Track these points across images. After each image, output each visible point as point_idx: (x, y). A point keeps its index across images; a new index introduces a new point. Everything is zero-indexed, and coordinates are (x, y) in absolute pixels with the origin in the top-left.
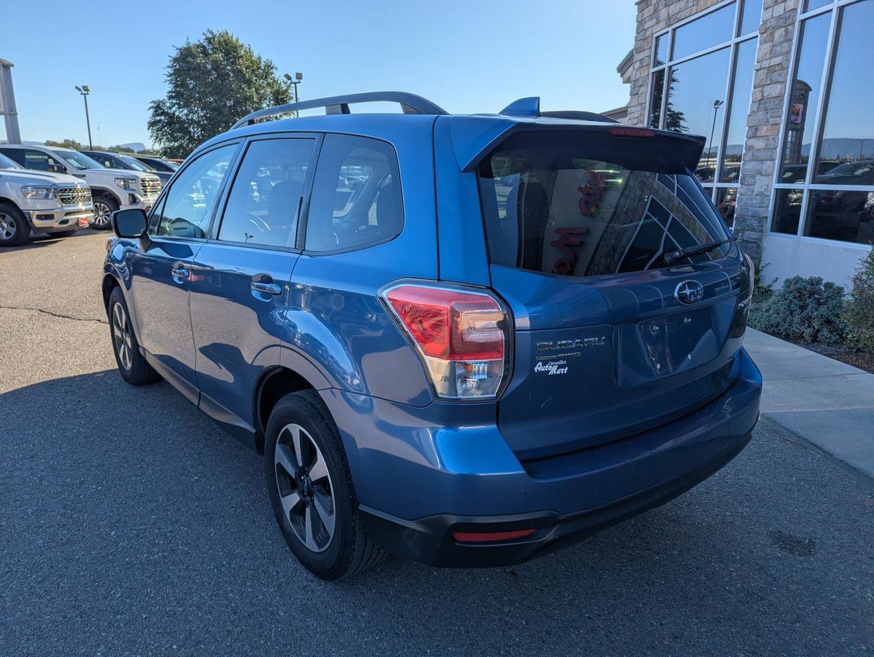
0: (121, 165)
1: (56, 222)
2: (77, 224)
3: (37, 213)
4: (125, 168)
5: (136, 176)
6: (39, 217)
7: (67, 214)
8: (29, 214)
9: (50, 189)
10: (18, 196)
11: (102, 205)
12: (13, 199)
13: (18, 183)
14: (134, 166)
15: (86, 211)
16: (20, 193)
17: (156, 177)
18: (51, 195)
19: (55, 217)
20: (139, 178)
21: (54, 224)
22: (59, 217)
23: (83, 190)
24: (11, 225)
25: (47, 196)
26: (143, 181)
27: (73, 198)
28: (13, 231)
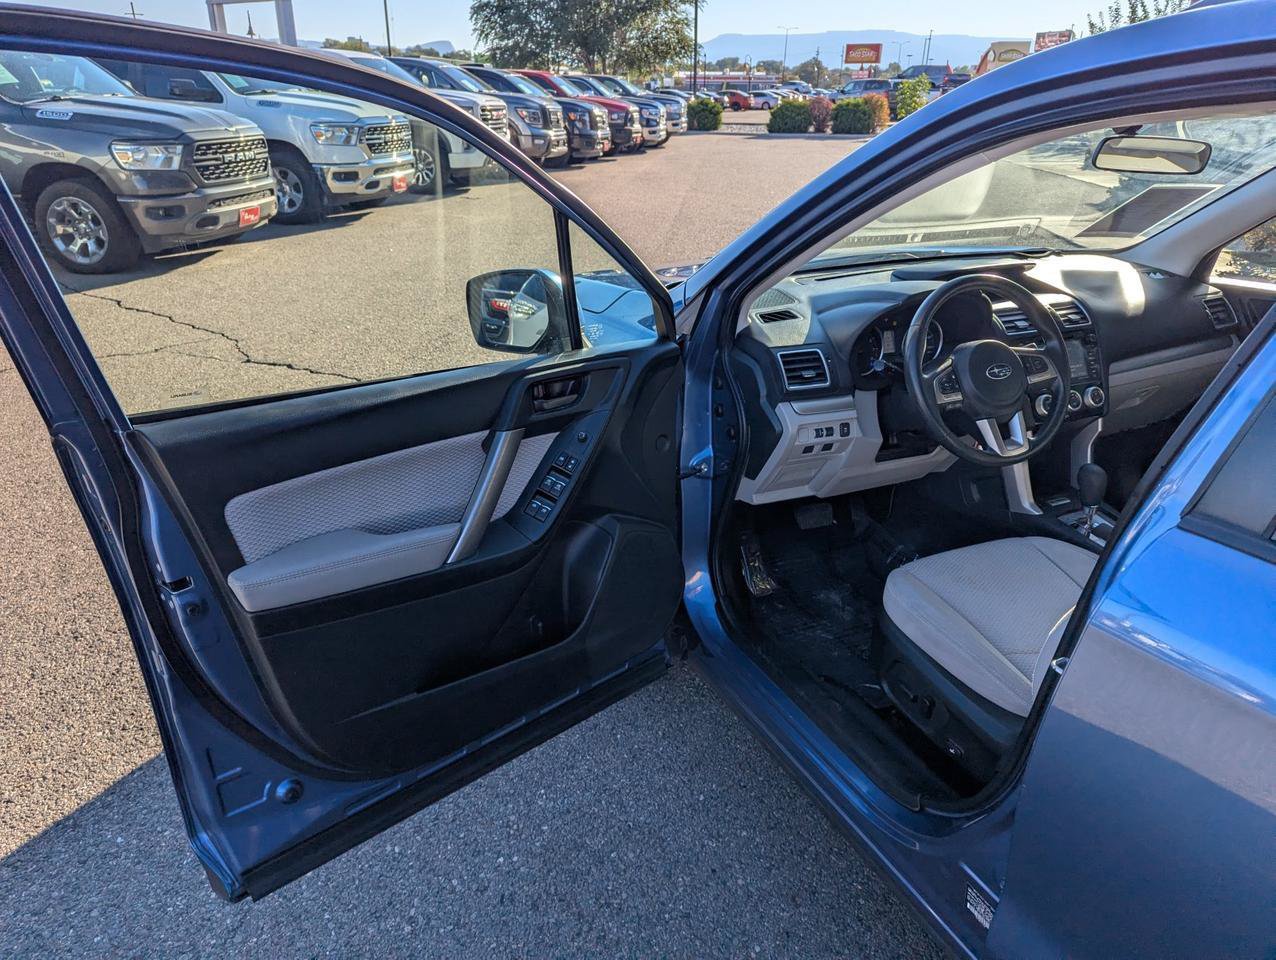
0: (447, 82)
1: (362, 184)
2: (391, 188)
3: (334, 169)
4: (453, 88)
5: (475, 102)
6: (337, 177)
7: (377, 171)
8: (321, 169)
9: (353, 128)
10: (305, 140)
11: (423, 152)
12: (298, 144)
13: (305, 117)
14: (466, 83)
15: (402, 166)
16: (309, 135)
17: (502, 103)
18: (354, 139)
19: (360, 176)
20: (478, 105)
21: (358, 188)
22: (365, 176)
23: (399, 129)
24: (296, 188)
25: (347, 141)
26: (483, 110)
27: (386, 143)
28: (299, 197)
